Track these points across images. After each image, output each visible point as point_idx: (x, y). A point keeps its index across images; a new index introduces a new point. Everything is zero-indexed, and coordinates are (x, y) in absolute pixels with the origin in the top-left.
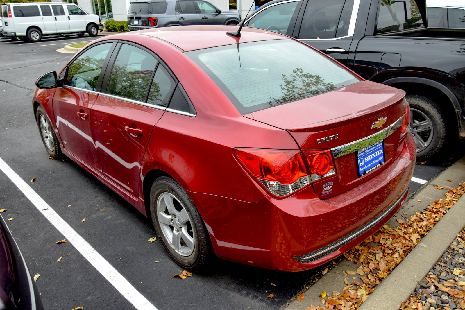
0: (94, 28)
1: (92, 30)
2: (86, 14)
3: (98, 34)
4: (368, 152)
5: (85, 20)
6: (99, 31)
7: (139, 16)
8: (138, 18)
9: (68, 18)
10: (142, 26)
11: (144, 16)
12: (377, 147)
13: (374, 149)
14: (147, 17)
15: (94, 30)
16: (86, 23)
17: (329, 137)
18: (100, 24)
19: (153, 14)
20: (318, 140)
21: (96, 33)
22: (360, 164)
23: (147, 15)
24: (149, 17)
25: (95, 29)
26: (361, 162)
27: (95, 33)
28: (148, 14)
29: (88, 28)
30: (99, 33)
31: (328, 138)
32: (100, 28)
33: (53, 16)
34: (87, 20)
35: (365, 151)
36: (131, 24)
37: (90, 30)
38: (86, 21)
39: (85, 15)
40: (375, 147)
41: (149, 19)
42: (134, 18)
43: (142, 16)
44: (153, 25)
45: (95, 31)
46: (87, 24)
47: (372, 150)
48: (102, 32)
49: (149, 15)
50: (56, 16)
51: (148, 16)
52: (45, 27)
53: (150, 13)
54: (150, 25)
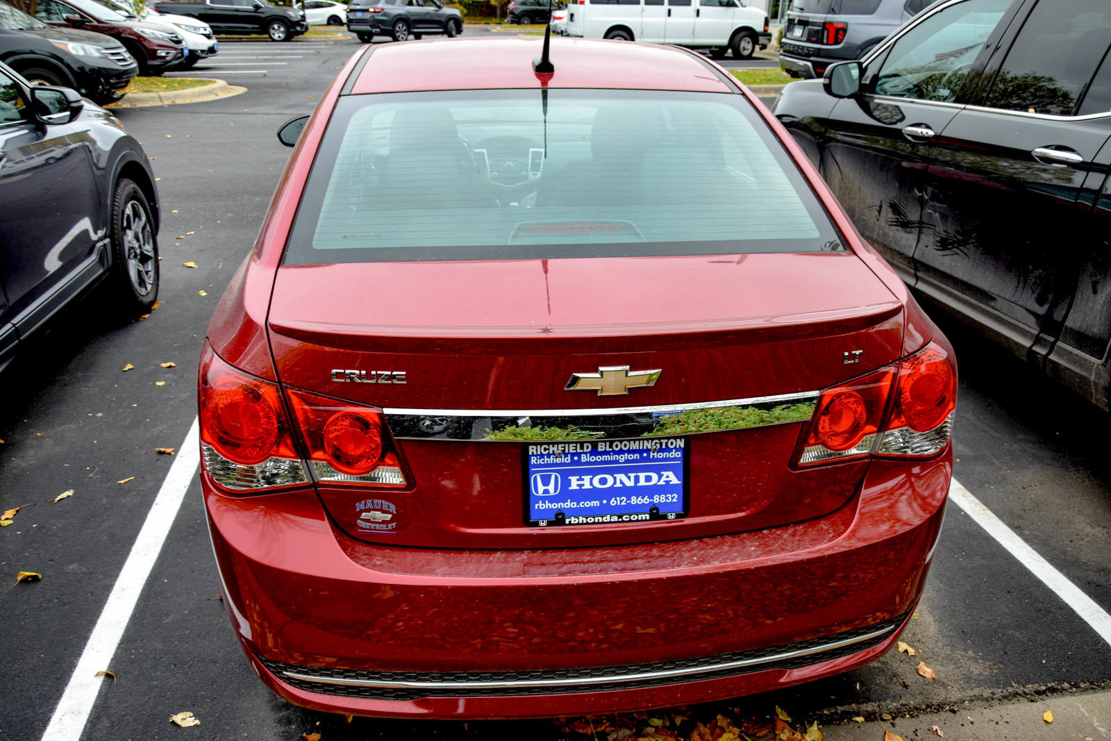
0: (748, 39)
1: (743, 44)
2: (737, 6)
3: (754, 55)
4: (590, 463)
5: (731, 21)
6: (757, 48)
7: (807, 17)
8: (804, 23)
9: (695, 14)
10: (807, 41)
11: (819, 17)
13: (627, 461)
14: (823, 21)
15: (746, 45)
16: (732, 28)
17: (373, 373)
18: (765, 31)
19: (839, 14)
20: (334, 371)
21: (750, 51)
22: (541, 487)
23: (824, 16)
24: (828, 20)
25: (749, 43)
26: (545, 485)
27: (746, 53)
28: (828, 13)
29: (735, 39)
30: (758, 53)
31: (369, 376)
32: (762, 40)
33: (666, 6)
34: (735, 21)
35: (579, 455)
36: (789, 35)
37: (737, 46)
38: (733, 24)
39: (736, 9)
40: (637, 456)
41: (826, 25)
42: (796, 22)
43: (813, 18)
44: (832, 42)
45: (750, 47)
46: (733, 30)
48: (764, 51)
49: (829, 16)
50: (671, 7)
51: (826, 17)
52: (642, 29)
53: (833, 11)
54: (825, 41)
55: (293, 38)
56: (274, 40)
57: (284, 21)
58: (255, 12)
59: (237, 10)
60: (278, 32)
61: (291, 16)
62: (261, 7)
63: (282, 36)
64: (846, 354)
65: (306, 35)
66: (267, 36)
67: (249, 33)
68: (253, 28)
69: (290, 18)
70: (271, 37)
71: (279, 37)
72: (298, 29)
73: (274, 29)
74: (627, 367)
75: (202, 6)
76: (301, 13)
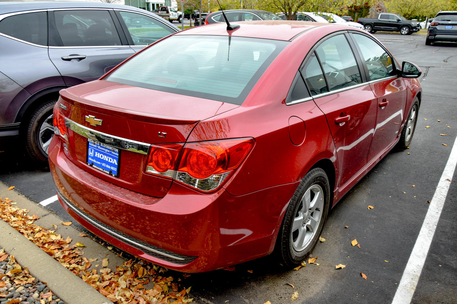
4: (99, 149)
12: (111, 153)
13: (107, 152)
22: (90, 153)
26: (91, 152)
40: (109, 151)
47: (105, 151)
55: (411, 34)
56: (402, 34)
57: (409, 26)
58: (397, 22)
59: (390, 22)
60: (405, 31)
61: (412, 24)
62: (400, 20)
63: (406, 32)
64: (159, 132)
65: (418, 33)
66: (400, 32)
67: (392, 31)
68: (394, 29)
69: (412, 25)
70: (401, 33)
71: (405, 33)
72: (414, 30)
73: (403, 29)
74: (94, 117)
75: (376, 20)
76: (418, 23)
